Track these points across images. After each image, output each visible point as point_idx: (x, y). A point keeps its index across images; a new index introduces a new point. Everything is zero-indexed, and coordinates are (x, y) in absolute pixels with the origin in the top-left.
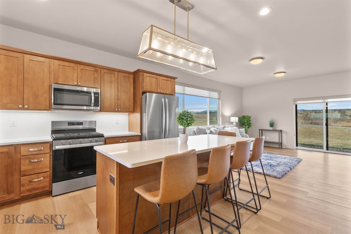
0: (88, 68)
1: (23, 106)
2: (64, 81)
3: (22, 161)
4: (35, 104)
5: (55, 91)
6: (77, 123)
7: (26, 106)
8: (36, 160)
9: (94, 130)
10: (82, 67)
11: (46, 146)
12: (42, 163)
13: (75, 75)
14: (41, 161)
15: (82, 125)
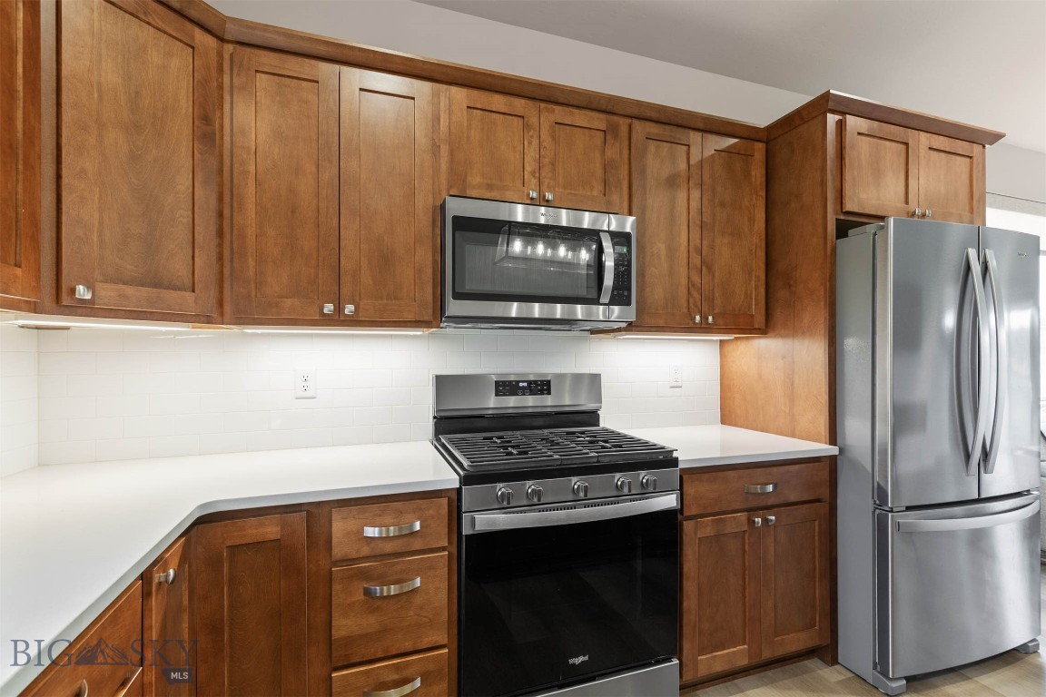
0: (581, 118)
1: (339, 309)
2: (490, 187)
3: (336, 587)
4: (382, 298)
5: (457, 233)
6: (530, 383)
7: (349, 309)
8: (394, 590)
9: (592, 417)
10: (559, 113)
11: (431, 512)
12: (418, 600)
13: (531, 154)
14: (415, 591)
15: (550, 394)
